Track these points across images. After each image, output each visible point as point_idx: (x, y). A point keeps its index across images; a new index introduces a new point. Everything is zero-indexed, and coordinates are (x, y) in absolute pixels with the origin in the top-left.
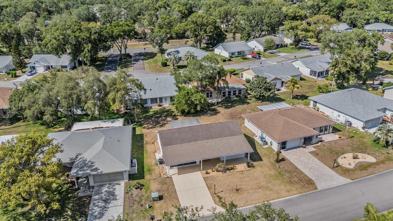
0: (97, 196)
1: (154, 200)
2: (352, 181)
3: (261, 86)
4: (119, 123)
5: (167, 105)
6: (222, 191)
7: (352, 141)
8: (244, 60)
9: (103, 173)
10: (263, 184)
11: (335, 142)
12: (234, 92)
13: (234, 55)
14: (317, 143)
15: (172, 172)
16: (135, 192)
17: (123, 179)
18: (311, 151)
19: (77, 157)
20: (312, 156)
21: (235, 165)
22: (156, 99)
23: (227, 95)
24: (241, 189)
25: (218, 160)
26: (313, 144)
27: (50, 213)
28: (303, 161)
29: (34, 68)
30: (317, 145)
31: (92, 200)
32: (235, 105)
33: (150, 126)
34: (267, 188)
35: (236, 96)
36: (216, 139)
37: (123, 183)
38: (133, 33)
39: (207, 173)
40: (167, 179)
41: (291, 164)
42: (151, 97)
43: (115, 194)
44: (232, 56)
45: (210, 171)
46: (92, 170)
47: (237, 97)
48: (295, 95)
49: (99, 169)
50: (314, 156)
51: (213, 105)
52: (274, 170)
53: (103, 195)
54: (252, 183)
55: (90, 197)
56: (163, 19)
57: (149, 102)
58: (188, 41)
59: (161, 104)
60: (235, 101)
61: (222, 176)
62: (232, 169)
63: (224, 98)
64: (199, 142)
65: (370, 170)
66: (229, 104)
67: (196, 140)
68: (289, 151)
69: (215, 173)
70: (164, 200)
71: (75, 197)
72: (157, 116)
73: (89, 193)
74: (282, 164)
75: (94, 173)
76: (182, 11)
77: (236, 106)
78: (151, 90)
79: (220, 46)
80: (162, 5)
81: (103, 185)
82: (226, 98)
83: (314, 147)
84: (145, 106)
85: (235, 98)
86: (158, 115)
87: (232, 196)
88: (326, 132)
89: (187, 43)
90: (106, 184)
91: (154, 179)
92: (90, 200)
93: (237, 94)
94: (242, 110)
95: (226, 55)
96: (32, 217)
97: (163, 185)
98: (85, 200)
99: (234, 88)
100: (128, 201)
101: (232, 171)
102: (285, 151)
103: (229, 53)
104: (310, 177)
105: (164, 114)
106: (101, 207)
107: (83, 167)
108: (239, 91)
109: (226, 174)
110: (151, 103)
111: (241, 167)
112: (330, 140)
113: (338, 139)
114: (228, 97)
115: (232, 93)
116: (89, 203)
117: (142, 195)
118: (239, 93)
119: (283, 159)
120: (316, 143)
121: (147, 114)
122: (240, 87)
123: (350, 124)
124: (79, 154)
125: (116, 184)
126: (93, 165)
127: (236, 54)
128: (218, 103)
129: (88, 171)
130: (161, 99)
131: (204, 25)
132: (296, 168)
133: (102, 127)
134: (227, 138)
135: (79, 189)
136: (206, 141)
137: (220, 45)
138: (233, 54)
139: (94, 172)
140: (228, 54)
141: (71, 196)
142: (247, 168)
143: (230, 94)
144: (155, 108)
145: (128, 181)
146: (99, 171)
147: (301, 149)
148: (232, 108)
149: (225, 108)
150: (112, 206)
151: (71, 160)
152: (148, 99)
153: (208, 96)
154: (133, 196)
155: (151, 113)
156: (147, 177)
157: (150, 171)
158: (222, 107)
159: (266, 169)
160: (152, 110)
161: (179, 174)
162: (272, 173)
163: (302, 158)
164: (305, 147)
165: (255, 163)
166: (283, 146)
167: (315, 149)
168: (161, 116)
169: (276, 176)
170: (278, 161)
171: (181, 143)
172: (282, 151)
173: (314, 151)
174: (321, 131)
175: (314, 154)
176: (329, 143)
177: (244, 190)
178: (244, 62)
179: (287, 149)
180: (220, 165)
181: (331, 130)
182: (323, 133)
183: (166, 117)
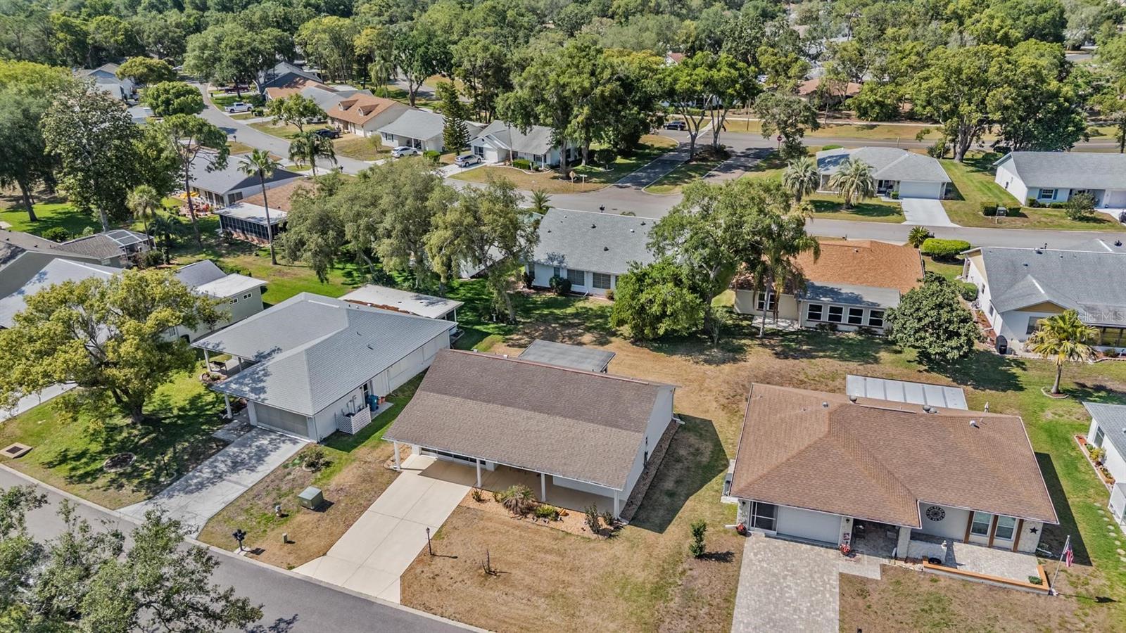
0: (236, 450)
1: (304, 505)
3: (921, 314)
4: (437, 309)
6: (456, 557)
7: (1080, 612)
8: (1078, 223)
9: (266, 403)
10: (576, 591)
11: (998, 587)
12: (852, 312)
13: (1050, 197)
14: (915, 561)
15: (414, 460)
16: (299, 471)
17: (307, 435)
18: (854, 576)
19: (269, 354)
20: (837, 590)
21: (567, 511)
22: (607, 277)
23: (825, 316)
24: (503, 574)
26: (896, 558)
27: (143, 444)
28: (781, 589)
29: (481, 150)
30: (910, 566)
31: (222, 452)
32: (821, 354)
33: (525, 340)
34: (569, 607)
35: (860, 327)
36: (558, 419)
37: (304, 441)
38: (735, 90)
39: (479, 500)
40: (388, 474)
42: (595, 269)
43: (266, 459)
44: (1042, 201)
45: (486, 495)
46: (254, 390)
47: (860, 330)
48: (1089, 384)
49: (265, 392)
50: (842, 595)
51: (753, 334)
52: (657, 571)
53: (247, 451)
54: (549, 572)
55: (226, 444)
56: (900, 55)
57: (589, 280)
58: (928, 132)
60: (839, 342)
61: (504, 523)
62: (545, 516)
63: (813, 324)
64: (510, 410)
66: (805, 347)
67: (507, 403)
68: (779, 543)
69: (498, 508)
70: (325, 514)
71: (208, 434)
72: (571, 321)
73: (232, 437)
74: (702, 570)
76: (998, 31)
77: (821, 357)
78: (606, 249)
79: (1012, 159)
80: (963, 9)
82: (822, 327)
83: (884, 569)
84: (575, 288)
85: (852, 335)
86: (577, 321)
87: (460, 579)
88: (997, 541)
89: (926, 136)
90: (274, 432)
91: (365, 462)
92: (219, 451)
93: (866, 320)
94: (819, 377)
95: (1019, 192)
96: (116, 440)
97: (364, 481)
98: (211, 448)
99: (857, 299)
100: (267, 484)
101: (541, 521)
102: (767, 536)
103: (1030, 188)
105: (592, 322)
106: (215, 473)
108: (873, 314)
109: (522, 522)
110: (594, 286)
111: (575, 522)
112: (982, 573)
113: (1027, 582)
114: (831, 324)
115: (845, 316)
116: (210, 456)
118: (872, 322)
119: (728, 553)
120: (906, 560)
121: (556, 311)
122: (879, 302)
124: (279, 349)
125: (291, 440)
126: (265, 378)
127: (1062, 197)
128: (774, 334)
129: (246, 389)
131: (985, 83)
132: (730, 598)
133: (395, 309)
134: (591, 426)
135: (229, 421)
136: (529, 413)
137: (1010, 157)
138: (1047, 193)
139: (253, 395)
140: (1026, 190)
141: (204, 430)
142: (589, 533)
143: (839, 319)
144: (595, 301)
145: (316, 442)
146: (262, 396)
147: (832, 553)
148: (798, 361)
149: (776, 354)
150: (235, 480)
151: (256, 356)
152: (588, 272)
153: (761, 305)
154: (288, 477)
155: (570, 310)
156: (361, 451)
157: (381, 441)
158: (772, 347)
159: (640, 557)
160: (581, 304)
161: (424, 473)
162: (640, 576)
163: (790, 581)
164: (850, 553)
165: (628, 530)
166: (764, 515)
167: (877, 575)
168: (579, 324)
169: (640, 590)
170: (701, 554)
171: (467, 397)
172: (758, 534)
173: (864, 581)
174: (974, 527)
175: (854, 587)
176: (969, 581)
177: (505, 582)
178: (1072, 228)
179: (780, 536)
180: (515, 492)
181: (1030, 541)
182: (985, 539)
183: (588, 329)
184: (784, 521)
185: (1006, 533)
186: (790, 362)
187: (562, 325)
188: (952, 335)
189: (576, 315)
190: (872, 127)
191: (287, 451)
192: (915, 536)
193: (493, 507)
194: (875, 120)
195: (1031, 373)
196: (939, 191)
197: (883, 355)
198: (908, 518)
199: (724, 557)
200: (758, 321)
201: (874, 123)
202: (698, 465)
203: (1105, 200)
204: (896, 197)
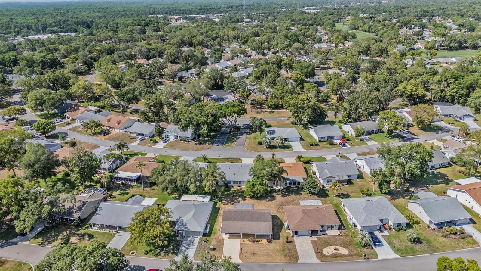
0: (185, 242)
1: (211, 249)
2: (320, 262)
4: (207, 199)
5: (244, 187)
6: (246, 253)
7: (346, 238)
8: (330, 146)
9: (190, 230)
10: (271, 253)
11: (334, 237)
12: (294, 183)
15: (225, 236)
16: (203, 243)
17: (199, 235)
18: (313, 240)
19: (179, 219)
20: (311, 243)
21: (262, 240)
22: (237, 182)
23: (288, 185)
24: (256, 253)
25: (253, 235)
26: (318, 235)
28: (303, 245)
29: (168, 136)
30: (320, 236)
31: (183, 243)
33: (227, 202)
34: (271, 256)
37: (199, 237)
40: (222, 240)
41: (295, 246)
42: (234, 180)
43: (194, 242)
44: (322, 140)
45: (245, 240)
46: (185, 228)
47: (296, 187)
49: (188, 228)
51: (275, 191)
52: (282, 246)
53: (188, 242)
54: (264, 251)
55: (182, 241)
57: (232, 183)
59: (240, 185)
60: (293, 190)
61: (251, 244)
62: (258, 241)
63: (286, 187)
64: (244, 222)
65: (338, 258)
66: (287, 193)
67: (242, 221)
69: (248, 242)
70: (216, 251)
71: (175, 240)
72: (234, 195)
73: (182, 239)
74: (289, 245)
75: (186, 230)
77: (291, 195)
78: (235, 175)
79: (313, 129)
81: (189, 237)
82: (288, 187)
83: (317, 238)
84: (229, 185)
85: (294, 188)
87: (250, 256)
88: (332, 229)
90: (191, 236)
91: (215, 239)
93: (296, 185)
94: (292, 201)
95: (317, 138)
97: (218, 243)
98: (179, 243)
99: (294, 180)
100: (199, 247)
101: (257, 243)
102: (297, 236)
103: (319, 137)
104: (299, 255)
105: (238, 194)
106: (186, 248)
107: (181, 225)
108: (298, 183)
109: (254, 244)
110: (234, 184)
111: (264, 241)
112: (331, 235)
113: (338, 235)
114: (290, 186)
115: (292, 184)
116: (181, 244)
117: (206, 246)
118: (298, 185)
121: (228, 193)
122: (299, 180)
123: (355, 226)
124: (181, 217)
125: (195, 237)
126: (186, 225)
127: (326, 139)
128: (279, 191)
129: (183, 228)
130: (240, 182)
132: (295, 248)
133: (197, 201)
134: (261, 222)
135: (178, 236)
136: (248, 222)
138: (322, 138)
142: (267, 243)
144: (236, 188)
145: (202, 237)
147: (308, 237)
149: (282, 196)
150: (191, 248)
151: (176, 220)
152: (232, 181)
153: (274, 184)
154: (202, 245)
155: (231, 192)
156: (212, 236)
157: (215, 233)
158: (280, 194)
159: (278, 245)
160: (232, 189)
161: (229, 238)
162: (280, 248)
163: (303, 243)
164: (311, 236)
165: (273, 241)
166: (296, 233)
167: (316, 239)
168: (236, 196)
169: (281, 250)
170: (288, 242)
171: (233, 221)
172: (295, 236)
173: (315, 240)
174: (329, 227)
175: (313, 242)
176: (329, 237)
177: (258, 254)
178: (329, 148)
179: (299, 236)
180: (251, 238)
181: (337, 228)
182: (330, 229)
183: (239, 196)
184: (299, 233)
185: (333, 227)
186: (285, 197)
187: (232, 196)
188: (316, 188)
189: (234, 193)
190: (273, 112)
191: (197, 240)
192: (321, 231)
193: (247, 242)
194: (273, 109)
195: (330, 192)
196: (298, 139)
197: (302, 192)
198: (319, 228)
199: (292, 242)
200: (274, 188)
201: (273, 110)
202: (279, 225)
203: (335, 138)
204: (289, 142)
